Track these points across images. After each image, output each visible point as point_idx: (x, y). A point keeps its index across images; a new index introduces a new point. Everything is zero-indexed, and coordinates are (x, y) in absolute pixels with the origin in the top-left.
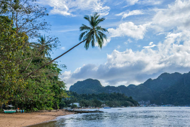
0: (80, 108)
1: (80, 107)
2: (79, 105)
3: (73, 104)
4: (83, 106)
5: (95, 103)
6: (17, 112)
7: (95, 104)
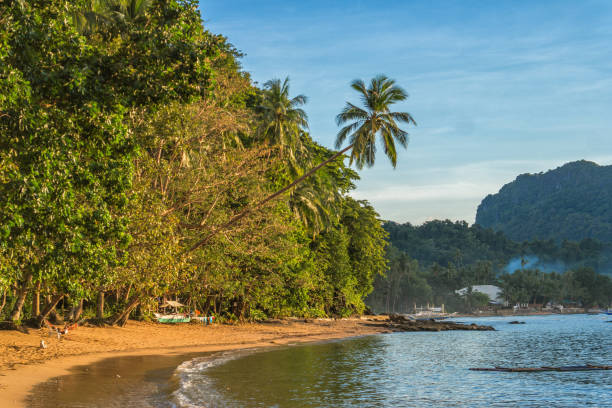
0: (503, 308)
1: (506, 304)
2: (501, 295)
3: (470, 290)
4: (520, 300)
5: (583, 285)
6: (193, 322)
7: (580, 292)
